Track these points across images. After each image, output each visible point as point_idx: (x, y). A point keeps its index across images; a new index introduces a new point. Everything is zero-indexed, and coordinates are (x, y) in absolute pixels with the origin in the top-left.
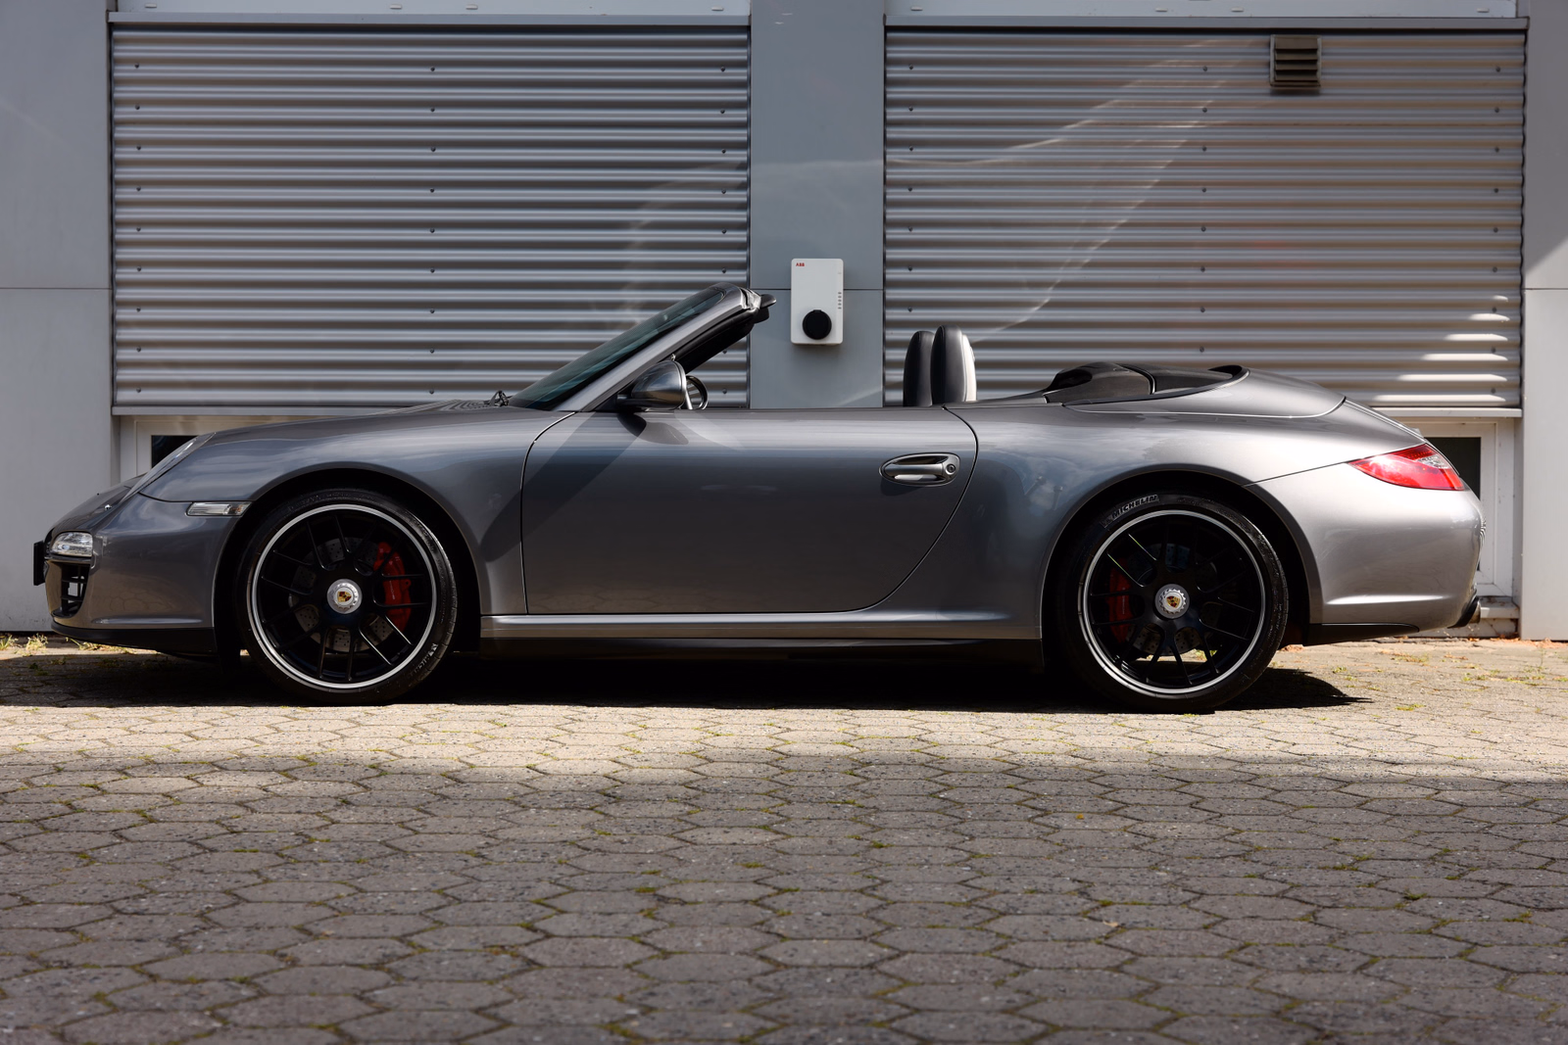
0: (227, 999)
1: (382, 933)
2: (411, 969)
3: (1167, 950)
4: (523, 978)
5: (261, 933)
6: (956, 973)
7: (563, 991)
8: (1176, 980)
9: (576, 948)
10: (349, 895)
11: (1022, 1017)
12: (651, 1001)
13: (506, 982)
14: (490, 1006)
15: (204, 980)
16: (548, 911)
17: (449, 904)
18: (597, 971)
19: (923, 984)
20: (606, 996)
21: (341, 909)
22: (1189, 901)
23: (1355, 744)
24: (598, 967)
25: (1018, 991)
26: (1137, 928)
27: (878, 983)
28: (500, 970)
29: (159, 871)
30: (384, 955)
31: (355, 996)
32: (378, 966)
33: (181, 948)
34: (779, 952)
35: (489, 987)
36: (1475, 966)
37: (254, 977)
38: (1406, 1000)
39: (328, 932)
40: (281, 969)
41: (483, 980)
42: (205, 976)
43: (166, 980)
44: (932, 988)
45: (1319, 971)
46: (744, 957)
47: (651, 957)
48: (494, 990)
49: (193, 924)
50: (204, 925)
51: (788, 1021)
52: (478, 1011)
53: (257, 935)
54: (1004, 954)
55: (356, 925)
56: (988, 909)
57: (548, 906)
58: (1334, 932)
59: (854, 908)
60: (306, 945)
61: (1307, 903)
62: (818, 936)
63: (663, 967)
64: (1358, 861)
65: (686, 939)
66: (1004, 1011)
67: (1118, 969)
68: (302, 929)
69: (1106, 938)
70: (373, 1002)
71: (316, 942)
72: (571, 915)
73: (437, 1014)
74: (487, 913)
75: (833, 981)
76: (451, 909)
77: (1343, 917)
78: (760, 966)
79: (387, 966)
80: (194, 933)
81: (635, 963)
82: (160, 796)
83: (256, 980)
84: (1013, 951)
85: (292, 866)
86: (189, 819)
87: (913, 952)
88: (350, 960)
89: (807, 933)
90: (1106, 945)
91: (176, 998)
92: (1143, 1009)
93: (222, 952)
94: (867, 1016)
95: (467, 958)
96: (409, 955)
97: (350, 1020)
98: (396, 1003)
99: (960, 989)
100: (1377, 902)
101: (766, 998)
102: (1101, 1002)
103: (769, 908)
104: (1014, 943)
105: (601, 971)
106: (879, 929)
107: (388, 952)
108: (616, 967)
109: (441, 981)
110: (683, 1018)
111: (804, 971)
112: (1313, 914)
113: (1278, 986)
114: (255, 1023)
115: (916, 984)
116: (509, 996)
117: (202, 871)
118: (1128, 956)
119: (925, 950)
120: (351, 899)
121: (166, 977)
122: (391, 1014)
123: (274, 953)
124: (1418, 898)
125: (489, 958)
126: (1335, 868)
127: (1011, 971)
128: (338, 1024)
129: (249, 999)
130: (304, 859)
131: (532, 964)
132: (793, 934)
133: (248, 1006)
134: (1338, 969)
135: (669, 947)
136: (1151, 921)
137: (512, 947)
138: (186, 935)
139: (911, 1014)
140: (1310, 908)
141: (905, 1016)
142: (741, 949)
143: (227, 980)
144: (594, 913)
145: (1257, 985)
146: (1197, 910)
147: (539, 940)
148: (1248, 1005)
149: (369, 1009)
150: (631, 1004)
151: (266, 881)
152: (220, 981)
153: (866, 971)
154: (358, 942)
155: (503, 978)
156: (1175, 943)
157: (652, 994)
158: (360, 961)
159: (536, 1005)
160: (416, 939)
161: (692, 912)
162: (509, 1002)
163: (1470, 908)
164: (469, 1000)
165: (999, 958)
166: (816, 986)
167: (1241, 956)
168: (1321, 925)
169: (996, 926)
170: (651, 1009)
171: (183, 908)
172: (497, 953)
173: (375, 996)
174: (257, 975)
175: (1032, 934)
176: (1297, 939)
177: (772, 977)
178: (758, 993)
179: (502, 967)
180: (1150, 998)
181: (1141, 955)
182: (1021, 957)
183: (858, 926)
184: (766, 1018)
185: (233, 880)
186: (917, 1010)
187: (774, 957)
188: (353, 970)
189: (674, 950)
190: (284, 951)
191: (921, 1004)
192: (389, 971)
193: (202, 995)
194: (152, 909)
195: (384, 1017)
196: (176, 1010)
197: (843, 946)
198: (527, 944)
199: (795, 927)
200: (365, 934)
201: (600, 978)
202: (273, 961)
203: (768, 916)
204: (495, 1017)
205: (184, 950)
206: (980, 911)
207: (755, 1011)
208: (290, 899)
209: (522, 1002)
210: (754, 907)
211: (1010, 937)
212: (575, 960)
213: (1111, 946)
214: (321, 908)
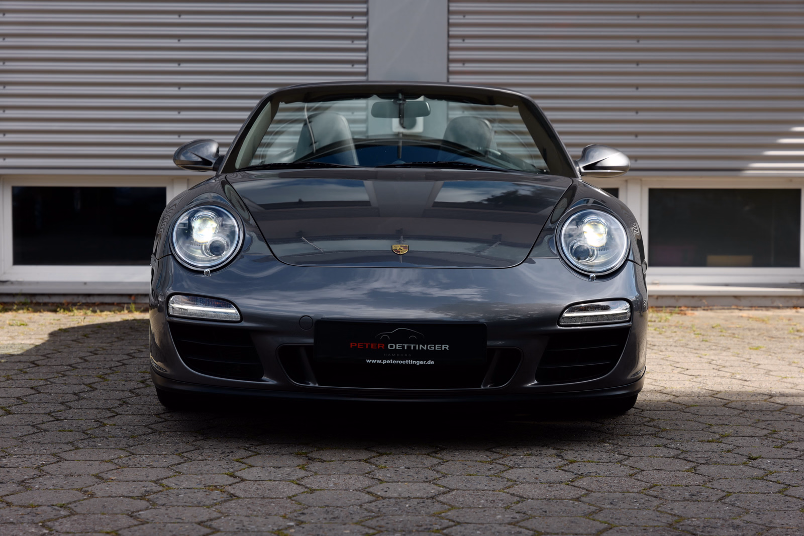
0: (52, 516)
1: (145, 479)
2: (162, 499)
3: (607, 488)
4: (227, 505)
5: (73, 478)
6: (482, 501)
7: (250, 512)
8: (612, 506)
9: (259, 487)
10: (126, 456)
11: (520, 527)
12: (302, 518)
13: (217, 507)
14: (207, 521)
15: (39, 506)
16: (243, 466)
17: (185, 462)
18: (271, 500)
19: (463, 508)
20: (275, 515)
21: (121, 464)
22: (622, 460)
23: (723, 369)
24: (272, 498)
25: (518, 512)
26: (590, 476)
27: (437, 507)
28: (214, 500)
29: (14, 442)
30: (146, 491)
31: (128, 515)
32: (142, 498)
33: (26, 487)
34: (379, 490)
35: (208, 509)
36: (788, 498)
37: (68, 504)
38: (747, 518)
39: (113, 478)
40: (85, 499)
41: (204, 505)
42: (39, 503)
43: (17, 506)
44: (468, 510)
45: (696, 501)
46: (358, 492)
47: (303, 493)
48: (210, 511)
49: (34, 473)
50: (40, 474)
51: (382, 529)
52: (200, 523)
53: (71, 479)
54: (511, 491)
55: (130, 474)
56: (502, 464)
57: (243, 463)
58: (706, 478)
59: (424, 464)
60: (100, 485)
61: (691, 461)
62: (402, 480)
63: (310, 498)
64: (722, 437)
65: (324, 482)
66: (510, 524)
67: (578, 499)
68: (97, 476)
69: (572, 482)
70: (138, 518)
71: (106, 484)
72: (257, 468)
73: (176, 525)
74: (207, 467)
75: (410, 506)
76: (186, 465)
77: (712, 470)
78: (367, 497)
79: (147, 497)
80: (33, 478)
81: (294, 496)
82: (15, 399)
83: (70, 506)
84: (517, 489)
85: (93, 440)
86: (32, 412)
87: (458, 490)
88: (125, 494)
89: (395, 478)
90: (571, 485)
91: (22, 516)
92: (592, 522)
93: (50, 489)
94: (429, 527)
95: (195, 493)
96: (160, 491)
97: (125, 528)
98: (152, 519)
99: (485, 511)
100: (732, 461)
101: (370, 516)
102: (567, 518)
103: (374, 464)
104: (517, 485)
105: (274, 500)
106: (438, 476)
107: (148, 489)
108: (283, 498)
109: (179, 506)
110: (321, 528)
111: (393, 501)
112: (694, 468)
113: (672, 509)
114: (68, 530)
115: (459, 508)
116: (219, 515)
117: (39, 443)
118: (584, 492)
119: (465, 488)
120: (127, 458)
121: (16, 503)
122: (149, 525)
123: (81, 490)
124: (756, 459)
125: (208, 493)
126: (709, 441)
127: (515, 500)
128: (118, 530)
129: (65, 517)
130: (100, 436)
131: (232, 496)
132: (387, 479)
133: (64, 520)
134: (707, 500)
135: (314, 487)
136: (599, 472)
137: (222, 486)
138: (29, 479)
139: (455, 525)
140: (693, 464)
141: (451, 526)
142: (357, 488)
143: (53, 505)
144: (270, 467)
145: (659, 509)
146: (626, 465)
147: (237, 482)
148: (653, 520)
149: (136, 522)
150: (291, 520)
151: (77, 448)
152: (48, 506)
153: (429, 501)
154: (130, 484)
155: (216, 505)
156: (612, 484)
157: (303, 514)
158: (131, 495)
159: (234, 520)
160: (165, 482)
161: (328, 466)
162: (219, 518)
163: (787, 465)
164: (196, 517)
165: (508, 493)
166: (400, 508)
167: (651, 492)
168: (698, 474)
169: (508, 475)
170: (302, 522)
171: (27, 464)
172: (212, 490)
173: (139, 515)
174: (70, 503)
175: (527, 480)
176: (684, 482)
177: (374, 504)
178: (366, 513)
179: (215, 498)
180: (596, 517)
181: (592, 492)
182: (521, 493)
183: (426, 475)
184: (369, 528)
185: (58, 447)
186: (459, 523)
187: (376, 492)
188: (127, 500)
189: (317, 488)
190: (87, 489)
191: (461, 519)
192: (148, 501)
193: (38, 514)
194: (9, 465)
195: (144, 527)
196: (22, 523)
197: (416, 486)
198: (230, 485)
199: (389, 475)
200: (135, 479)
201: (272, 504)
202: (80, 495)
203: (373, 469)
204: (210, 527)
205: (27, 488)
206: (498, 466)
207: (363, 524)
208: (91, 459)
209: (226, 518)
210: (365, 463)
211: (515, 481)
212: (258, 494)
213: (574, 486)
214: (109, 464)
